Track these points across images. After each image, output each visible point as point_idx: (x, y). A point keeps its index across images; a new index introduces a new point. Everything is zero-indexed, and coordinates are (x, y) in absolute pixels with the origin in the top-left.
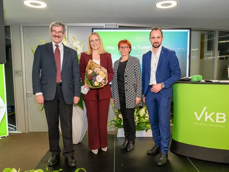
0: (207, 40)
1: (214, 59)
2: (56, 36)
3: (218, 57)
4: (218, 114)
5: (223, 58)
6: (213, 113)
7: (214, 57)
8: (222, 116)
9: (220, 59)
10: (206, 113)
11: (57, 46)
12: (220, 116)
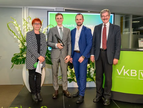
0: (125, 20)
1: (129, 34)
2: (105, 19)
3: (132, 32)
4: (132, 71)
5: (136, 33)
6: (129, 70)
7: (129, 33)
8: (134, 72)
9: (134, 34)
10: (124, 70)
11: (105, 25)
12: (133, 72)
